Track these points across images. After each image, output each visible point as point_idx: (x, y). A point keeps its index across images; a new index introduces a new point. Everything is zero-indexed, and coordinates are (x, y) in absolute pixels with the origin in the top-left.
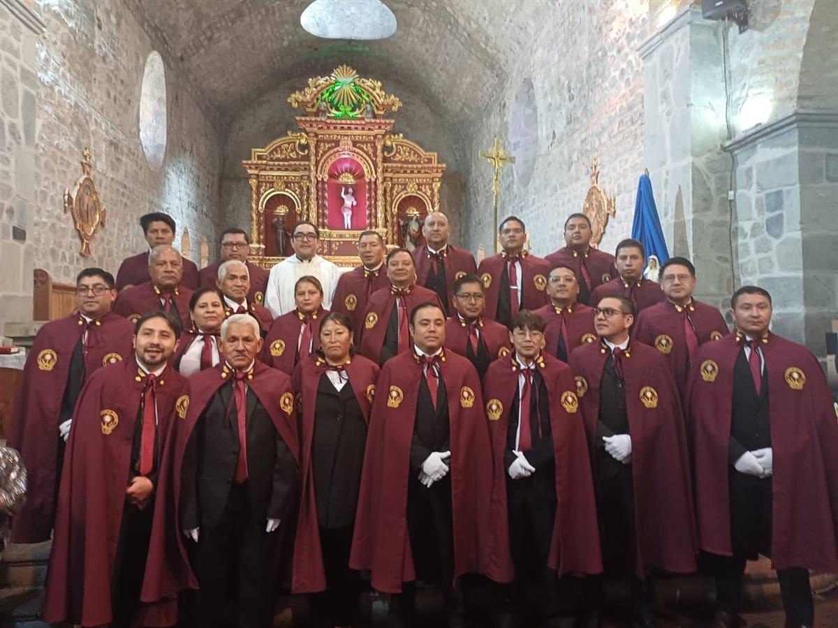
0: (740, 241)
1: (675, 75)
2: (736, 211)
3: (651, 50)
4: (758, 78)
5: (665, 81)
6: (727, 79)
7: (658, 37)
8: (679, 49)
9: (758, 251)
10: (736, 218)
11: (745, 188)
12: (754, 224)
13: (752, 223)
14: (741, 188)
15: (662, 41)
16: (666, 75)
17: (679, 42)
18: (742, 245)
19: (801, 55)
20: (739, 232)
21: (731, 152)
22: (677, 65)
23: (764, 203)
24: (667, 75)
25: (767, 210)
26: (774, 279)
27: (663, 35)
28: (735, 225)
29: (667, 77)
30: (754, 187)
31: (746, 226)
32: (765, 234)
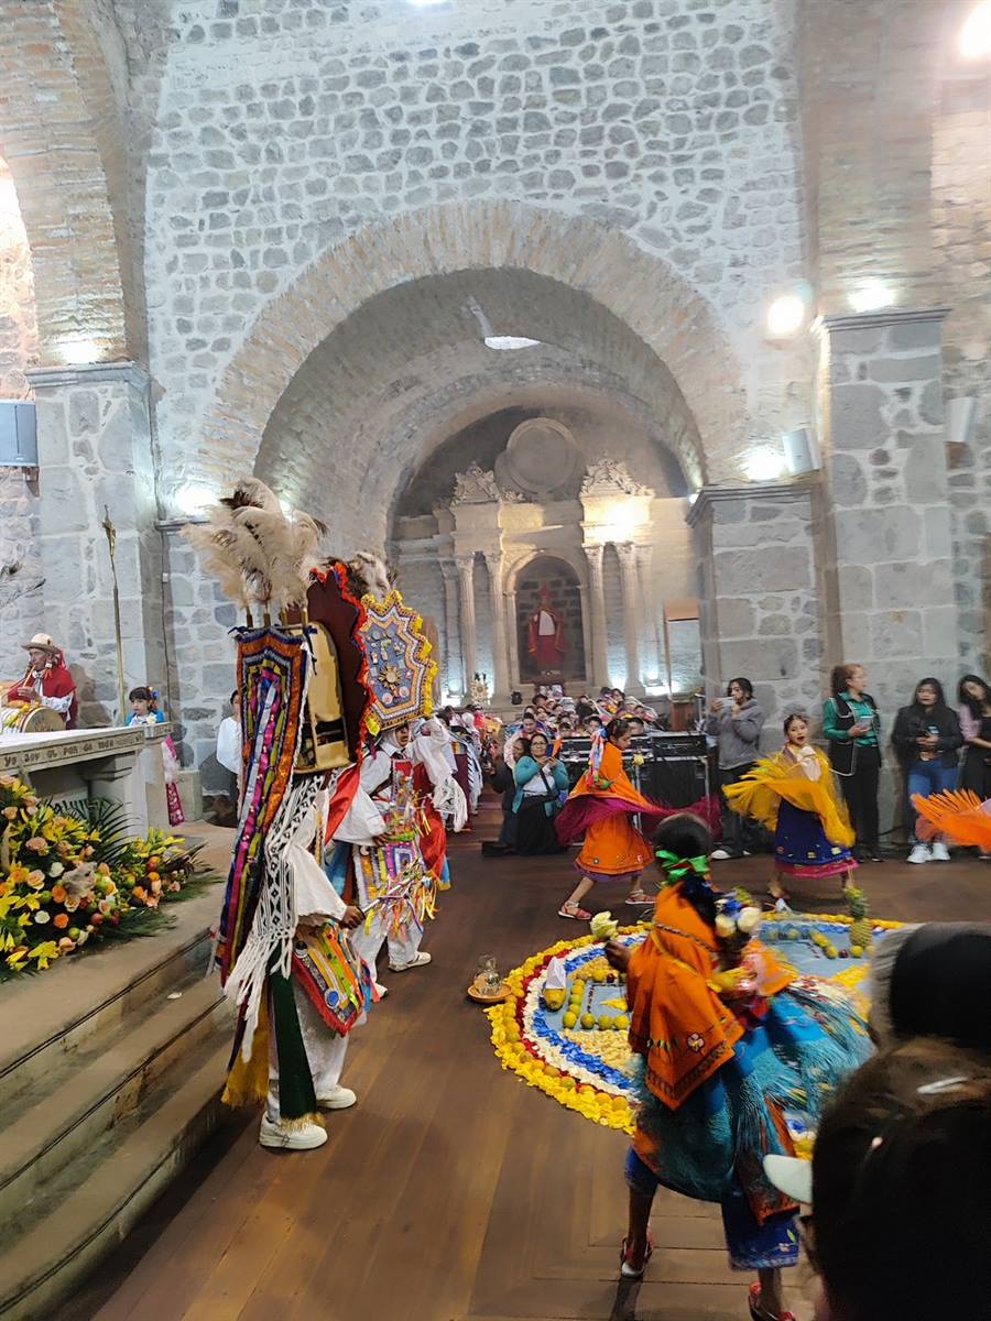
0: (176, 626)
1: (102, 430)
2: (170, 595)
3: (55, 384)
4: (200, 466)
5: (82, 430)
6: (157, 453)
7: (74, 375)
8: (109, 404)
9: (203, 638)
10: (171, 602)
11: (182, 572)
12: (199, 610)
13: (193, 610)
14: (176, 572)
15: (78, 382)
16: (83, 424)
17: (109, 394)
18: (179, 630)
19: (253, 463)
20: (175, 615)
21: (162, 531)
22: (104, 419)
23: (212, 591)
24: (86, 425)
25: (216, 599)
26: (226, 666)
27: (80, 375)
28: (170, 609)
29: (86, 427)
30: (197, 574)
31: (187, 612)
32: (212, 621)
